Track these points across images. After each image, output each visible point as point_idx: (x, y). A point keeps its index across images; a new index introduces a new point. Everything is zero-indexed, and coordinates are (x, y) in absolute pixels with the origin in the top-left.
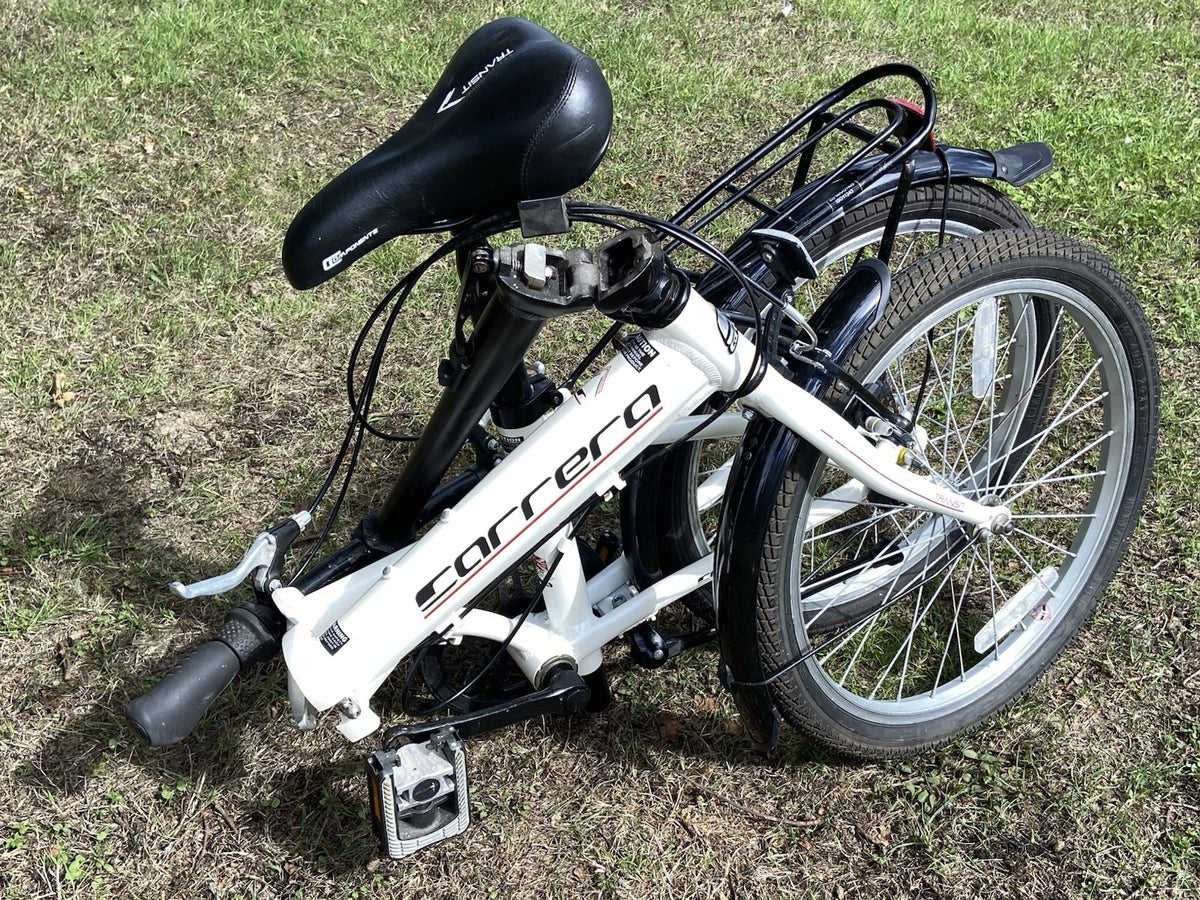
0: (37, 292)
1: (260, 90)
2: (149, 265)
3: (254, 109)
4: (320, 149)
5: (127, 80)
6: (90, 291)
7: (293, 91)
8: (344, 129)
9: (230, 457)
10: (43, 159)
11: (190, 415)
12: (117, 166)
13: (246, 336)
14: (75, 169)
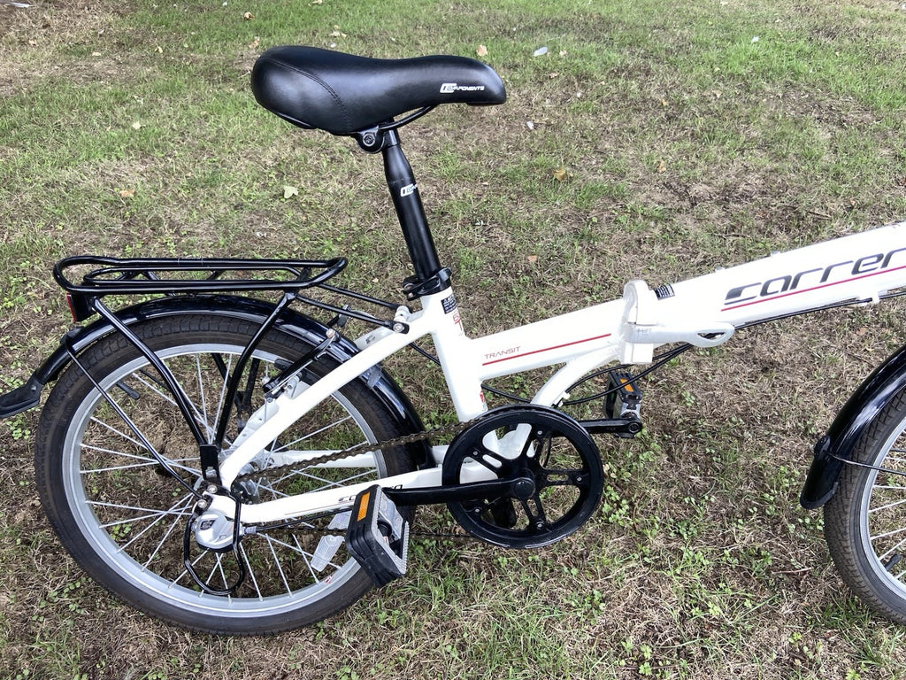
0: (659, 137)
1: (774, 82)
2: (706, 135)
3: (768, 89)
4: (793, 109)
5: (717, 69)
6: (679, 140)
7: (788, 85)
8: (807, 103)
9: (718, 203)
10: (675, 92)
11: (705, 186)
12: (703, 100)
13: (736, 167)
14: (687, 98)
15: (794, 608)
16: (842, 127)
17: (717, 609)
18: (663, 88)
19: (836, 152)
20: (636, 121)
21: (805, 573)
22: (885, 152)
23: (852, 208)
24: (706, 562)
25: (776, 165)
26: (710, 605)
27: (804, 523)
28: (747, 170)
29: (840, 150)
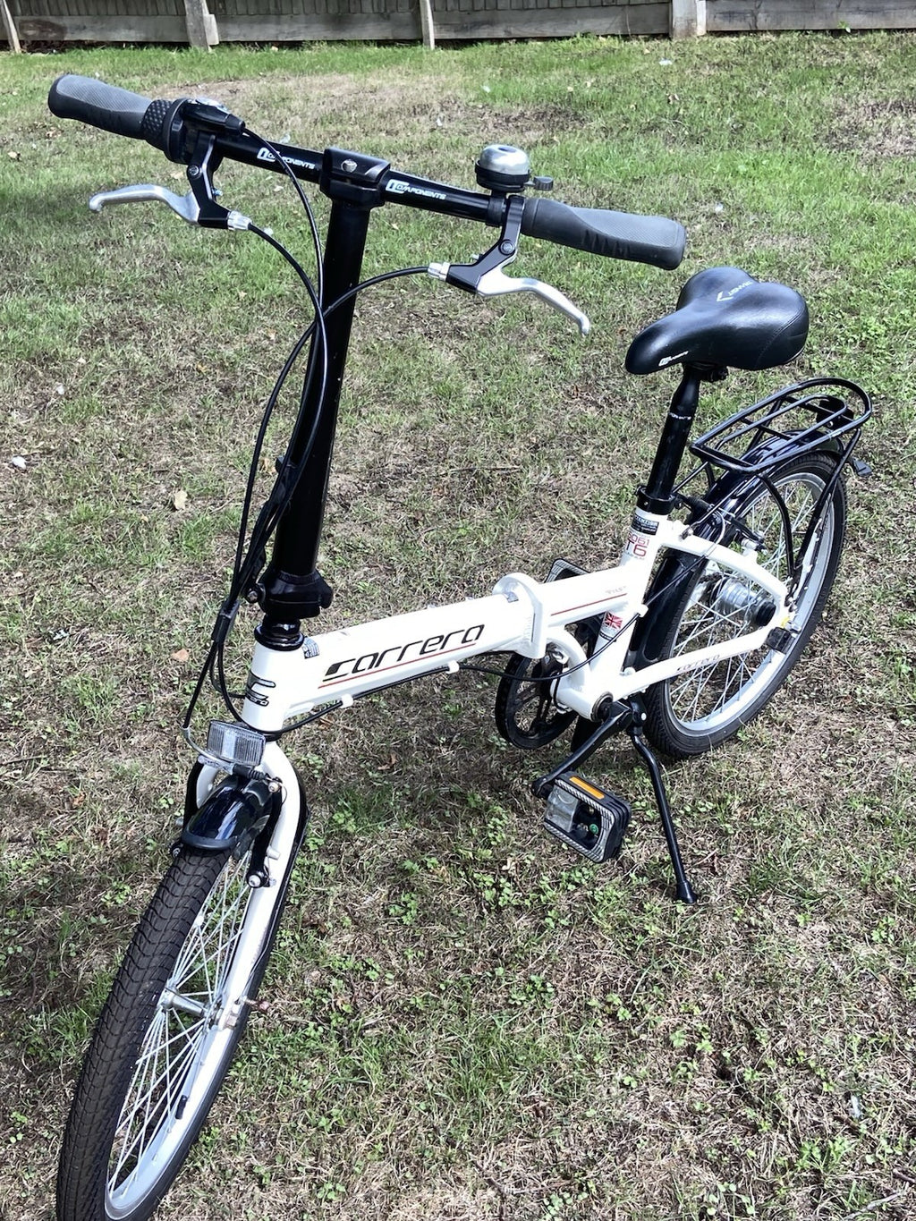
5: (242, 294)
8: (399, 316)
9: (375, 494)
12: (254, 349)
14: (229, 352)
15: (722, 892)
16: (462, 338)
17: (655, 928)
18: (182, 346)
19: (475, 377)
20: (181, 409)
21: (713, 857)
22: (533, 358)
23: (537, 446)
24: (620, 894)
25: (413, 418)
26: (647, 928)
27: (686, 812)
28: (382, 437)
29: (481, 373)
